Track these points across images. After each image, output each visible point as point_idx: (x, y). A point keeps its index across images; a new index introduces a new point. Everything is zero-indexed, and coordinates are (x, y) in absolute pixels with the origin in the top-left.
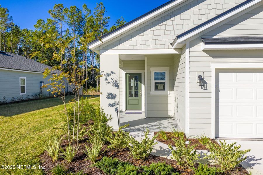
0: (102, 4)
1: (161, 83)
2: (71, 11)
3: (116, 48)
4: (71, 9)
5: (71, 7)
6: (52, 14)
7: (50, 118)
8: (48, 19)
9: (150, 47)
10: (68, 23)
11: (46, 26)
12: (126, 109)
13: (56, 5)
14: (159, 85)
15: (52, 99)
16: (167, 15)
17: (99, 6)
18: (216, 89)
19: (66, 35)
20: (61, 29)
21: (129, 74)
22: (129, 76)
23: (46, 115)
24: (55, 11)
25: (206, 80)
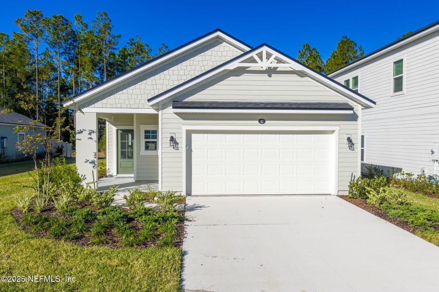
0: (106, 14)
1: (153, 142)
2: (54, 22)
3: (93, 106)
4: (54, 19)
5: (53, 16)
6: (22, 26)
7: (18, 184)
8: (14, 33)
9: (129, 106)
10: (49, 42)
11: (11, 45)
12: (118, 173)
13: (29, 11)
14: (150, 145)
15: (20, 163)
16: (146, 74)
17: (100, 17)
18: (187, 150)
19: (45, 59)
20: (37, 50)
21: (121, 130)
22: (121, 133)
23: (12, 181)
24: (27, 20)
25: (177, 140)
